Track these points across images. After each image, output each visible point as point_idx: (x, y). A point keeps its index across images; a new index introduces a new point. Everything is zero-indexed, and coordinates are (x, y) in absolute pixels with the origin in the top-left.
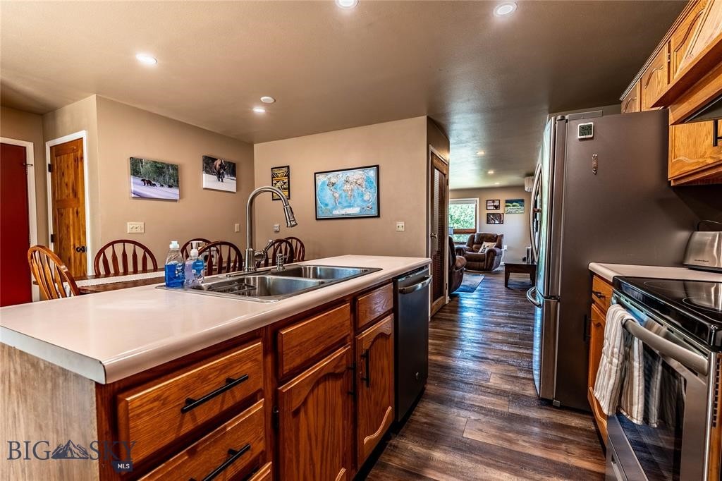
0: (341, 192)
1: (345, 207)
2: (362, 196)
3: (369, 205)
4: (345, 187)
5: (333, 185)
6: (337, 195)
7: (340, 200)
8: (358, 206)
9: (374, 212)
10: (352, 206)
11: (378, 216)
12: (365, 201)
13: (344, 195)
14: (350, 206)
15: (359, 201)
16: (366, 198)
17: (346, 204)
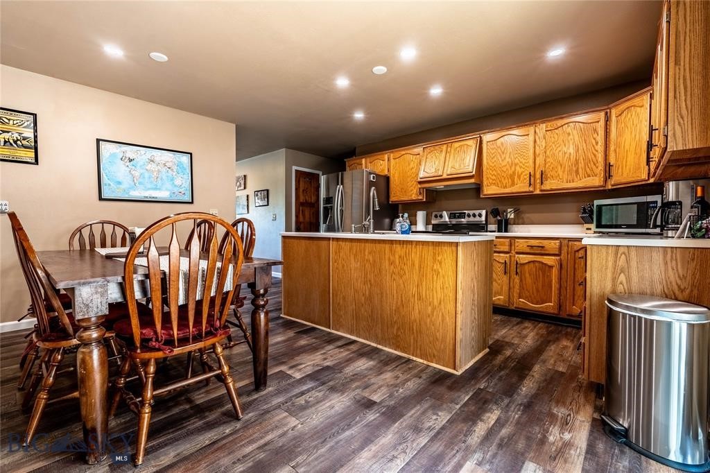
0: (142, 171)
1: (149, 189)
2: (172, 180)
3: (180, 190)
4: (149, 167)
5: (131, 160)
6: (137, 174)
7: (141, 180)
8: (167, 190)
9: (188, 199)
10: (159, 189)
11: (192, 203)
12: (175, 186)
13: (147, 175)
14: (156, 189)
15: (168, 185)
16: (178, 182)
17: (150, 186)
